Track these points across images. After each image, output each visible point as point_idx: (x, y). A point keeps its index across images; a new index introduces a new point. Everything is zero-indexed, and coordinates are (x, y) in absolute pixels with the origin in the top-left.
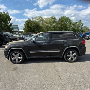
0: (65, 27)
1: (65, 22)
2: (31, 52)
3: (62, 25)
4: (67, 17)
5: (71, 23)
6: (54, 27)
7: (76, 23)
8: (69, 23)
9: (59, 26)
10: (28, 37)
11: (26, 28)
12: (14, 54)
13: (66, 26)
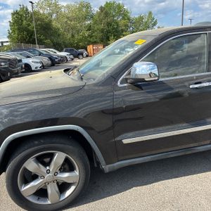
0: (114, 28)
1: (114, 16)
2: (126, 141)
3: (109, 24)
4: (119, 4)
5: (129, 19)
6: (89, 30)
7: (141, 18)
8: (123, 18)
9: (102, 26)
10: (28, 57)
11: (14, 31)
12: (31, 165)
13: (117, 25)
